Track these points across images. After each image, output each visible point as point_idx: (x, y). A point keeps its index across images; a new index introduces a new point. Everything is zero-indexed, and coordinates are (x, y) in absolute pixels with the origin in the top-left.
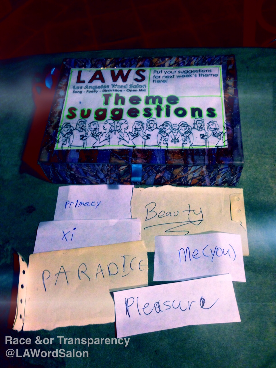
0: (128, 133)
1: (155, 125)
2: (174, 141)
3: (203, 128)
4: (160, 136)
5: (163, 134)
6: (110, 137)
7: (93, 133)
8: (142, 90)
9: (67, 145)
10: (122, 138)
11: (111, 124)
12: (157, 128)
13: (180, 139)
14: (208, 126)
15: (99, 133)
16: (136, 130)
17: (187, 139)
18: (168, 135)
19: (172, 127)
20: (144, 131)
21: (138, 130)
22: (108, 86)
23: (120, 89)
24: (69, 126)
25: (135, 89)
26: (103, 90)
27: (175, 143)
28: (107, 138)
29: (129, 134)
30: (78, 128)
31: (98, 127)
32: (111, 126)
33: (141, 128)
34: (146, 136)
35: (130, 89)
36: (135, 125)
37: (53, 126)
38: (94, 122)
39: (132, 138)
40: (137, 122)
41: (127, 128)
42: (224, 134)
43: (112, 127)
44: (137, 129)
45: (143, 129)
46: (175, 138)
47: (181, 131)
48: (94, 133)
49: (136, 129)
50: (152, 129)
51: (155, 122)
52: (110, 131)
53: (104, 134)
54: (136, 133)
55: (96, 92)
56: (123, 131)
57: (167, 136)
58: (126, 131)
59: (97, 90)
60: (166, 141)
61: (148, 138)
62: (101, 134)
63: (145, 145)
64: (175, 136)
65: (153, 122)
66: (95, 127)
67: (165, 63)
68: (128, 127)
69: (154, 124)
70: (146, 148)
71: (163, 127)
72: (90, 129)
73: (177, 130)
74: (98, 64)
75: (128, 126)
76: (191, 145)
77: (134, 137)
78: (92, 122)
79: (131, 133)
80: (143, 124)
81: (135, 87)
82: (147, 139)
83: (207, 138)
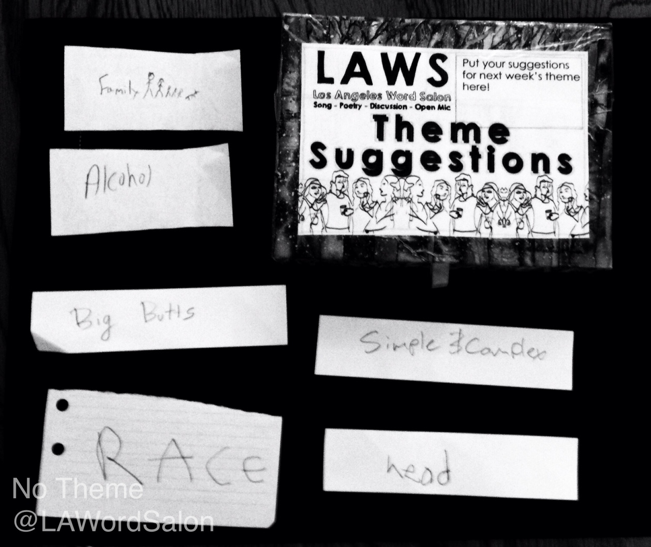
0: (424, 203)
1: (470, 189)
2: (502, 223)
3: (551, 197)
4: (478, 212)
5: (484, 209)
6: (394, 211)
7: (363, 202)
8: (443, 106)
9: (320, 226)
10: (414, 215)
11: (393, 185)
12: (473, 195)
13: (512, 219)
14: (559, 192)
15: (373, 202)
16: (437, 198)
17: (523, 220)
18: (493, 211)
19: (498, 195)
20: (451, 202)
21: (442, 198)
22: (380, 96)
23: (402, 103)
24: (317, 186)
25: (431, 103)
26: (371, 104)
27: (504, 226)
28: (389, 214)
29: (426, 207)
30: (334, 191)
31: (370, 191)
32: (394, 190)
33: (446, 196)
34: (454, 211)
35: (422, 103)
36: (435, 187)
37: (289, 183)
38: (362, 179)
39: (432, 214)
40: (438, 182)
41: (421, 195)
42: (585, 210)
43: (396, 190)
44: (439, 196)
45: (449, 198)
46: (504, 218)
47: (514, 202)
48: (365, 202)
49: (437, 196)
50: (465, 196)
51: (470, 184)
52: (392, 199)
53: (383, 205)
54: (438, 204)
55: (358, 107)
56: (415, 199)
57: (492, 213)
58: (421, 200)
59: (359, 102)
60: (488, 222)
61: (460, 216)
62: (377, 205)
63: (454, 230)
64: (504, 214)
65: (465, 182)
66: (366, 191)
67: (483, 40)
68: (424, 193)
69: (469, 186)
70: (457, 235)
71: (483, 193)
72: (357, 193)
73: (507, 200)
74: (353, 32)
75: (423, 190)
76: (531, 231)
77: (436, 213)
78: (359, 180)
79: (429, 205)
80: (450, 186)
81: (431, 100)
82: (457, 218)
83: (556, 219)
